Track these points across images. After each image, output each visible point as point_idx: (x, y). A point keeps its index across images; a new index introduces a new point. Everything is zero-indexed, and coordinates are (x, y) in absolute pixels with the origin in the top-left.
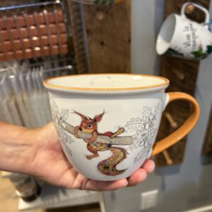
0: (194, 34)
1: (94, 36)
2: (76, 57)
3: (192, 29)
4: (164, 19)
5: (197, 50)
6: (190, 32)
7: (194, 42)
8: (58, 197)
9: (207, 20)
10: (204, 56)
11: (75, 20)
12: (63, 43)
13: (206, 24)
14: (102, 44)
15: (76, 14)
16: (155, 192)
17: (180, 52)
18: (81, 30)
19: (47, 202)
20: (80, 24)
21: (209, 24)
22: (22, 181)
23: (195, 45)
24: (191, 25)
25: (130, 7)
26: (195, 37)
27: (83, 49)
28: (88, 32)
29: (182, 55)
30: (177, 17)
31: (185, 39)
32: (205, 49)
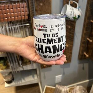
0: (73, 11)
1: (38, 12)
2: (31, 20)
3: (73, 9)
4: (63, 6)
5: (74, 17)
6: (72, 10)
7: (73, 14)
8: (22, 81)
9: (78, 7)
10: (77, 19)
11: (31, 6)
12: (26, 15)
13: (77, 8)
15: (31, 4)
16: (61, 75)
17: (69, 17)
18: (33, 10)
19: (17, 83)
20: (33, 8)
21: (78, 8)
22: (7, 75)
23: (74, 15)
24: (72, 8)
25: (51, 2)
26: (74, 12)
28: (36, 10)
29: (69, 18)
30: (67, 5)
31: (70, 13)
32: (77, 17)
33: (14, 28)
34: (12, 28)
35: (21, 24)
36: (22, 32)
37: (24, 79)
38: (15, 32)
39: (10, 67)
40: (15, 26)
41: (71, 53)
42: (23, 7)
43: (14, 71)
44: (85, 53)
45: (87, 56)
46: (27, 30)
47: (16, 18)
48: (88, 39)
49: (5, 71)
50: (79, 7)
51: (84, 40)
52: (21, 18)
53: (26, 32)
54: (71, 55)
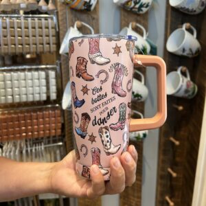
5: (137, 136)
11: (67, 116)
12: (59, 129)
32: (142, 136)
33: (36, 149)
34: (31, 150)
36: (48, 156)
38: (36, 157)
40: (37, 147)
41: (140, 197)
44: (167, 198)
45: (172, 204)
46: (58, 152)
48: (170, 170)
51: (163, 173)
52: (50, 133)
53: (55, 153)
54: (140, 202)
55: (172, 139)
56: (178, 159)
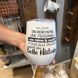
0: (53, 5)
1: (26, 7)
2: (21, 14)
5: (54, 10)
6: (52, 5)
8: (17, 63)
10: (57, 11)
11: (20, 3)
12: (17, 10)
14: (29, 9)
15: (20, 1)
18: (22, 6)
19: (14, 65)
20: (22, 4)
22: (5, 59)
23: (54, 8)
24: (52, 3)
26: (54, 6)
27: (23, 12)
28: (24, 6)
29: (51, 11)
31: (51, 7)
32: (57, 10)
34: (6, 21)
35: (14, 17)
36: (14, 24)
37: (19, 62)
39: (7, 53)
40: (8, 20)
42: (14, 4)
43: (10, 55)
44: (66, 38)
45: (68, 40)
46: (18, 22)
47: (9, 13)
48: (68, 27)
49: (3, 56)
50: (58, 2)
51: (65, 28)
52: (13, 12)
55: (70, 12)
56: (71, 22)
